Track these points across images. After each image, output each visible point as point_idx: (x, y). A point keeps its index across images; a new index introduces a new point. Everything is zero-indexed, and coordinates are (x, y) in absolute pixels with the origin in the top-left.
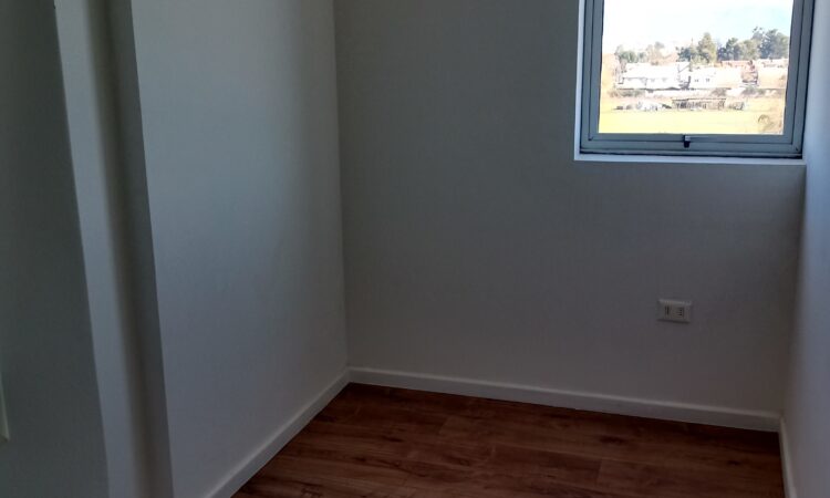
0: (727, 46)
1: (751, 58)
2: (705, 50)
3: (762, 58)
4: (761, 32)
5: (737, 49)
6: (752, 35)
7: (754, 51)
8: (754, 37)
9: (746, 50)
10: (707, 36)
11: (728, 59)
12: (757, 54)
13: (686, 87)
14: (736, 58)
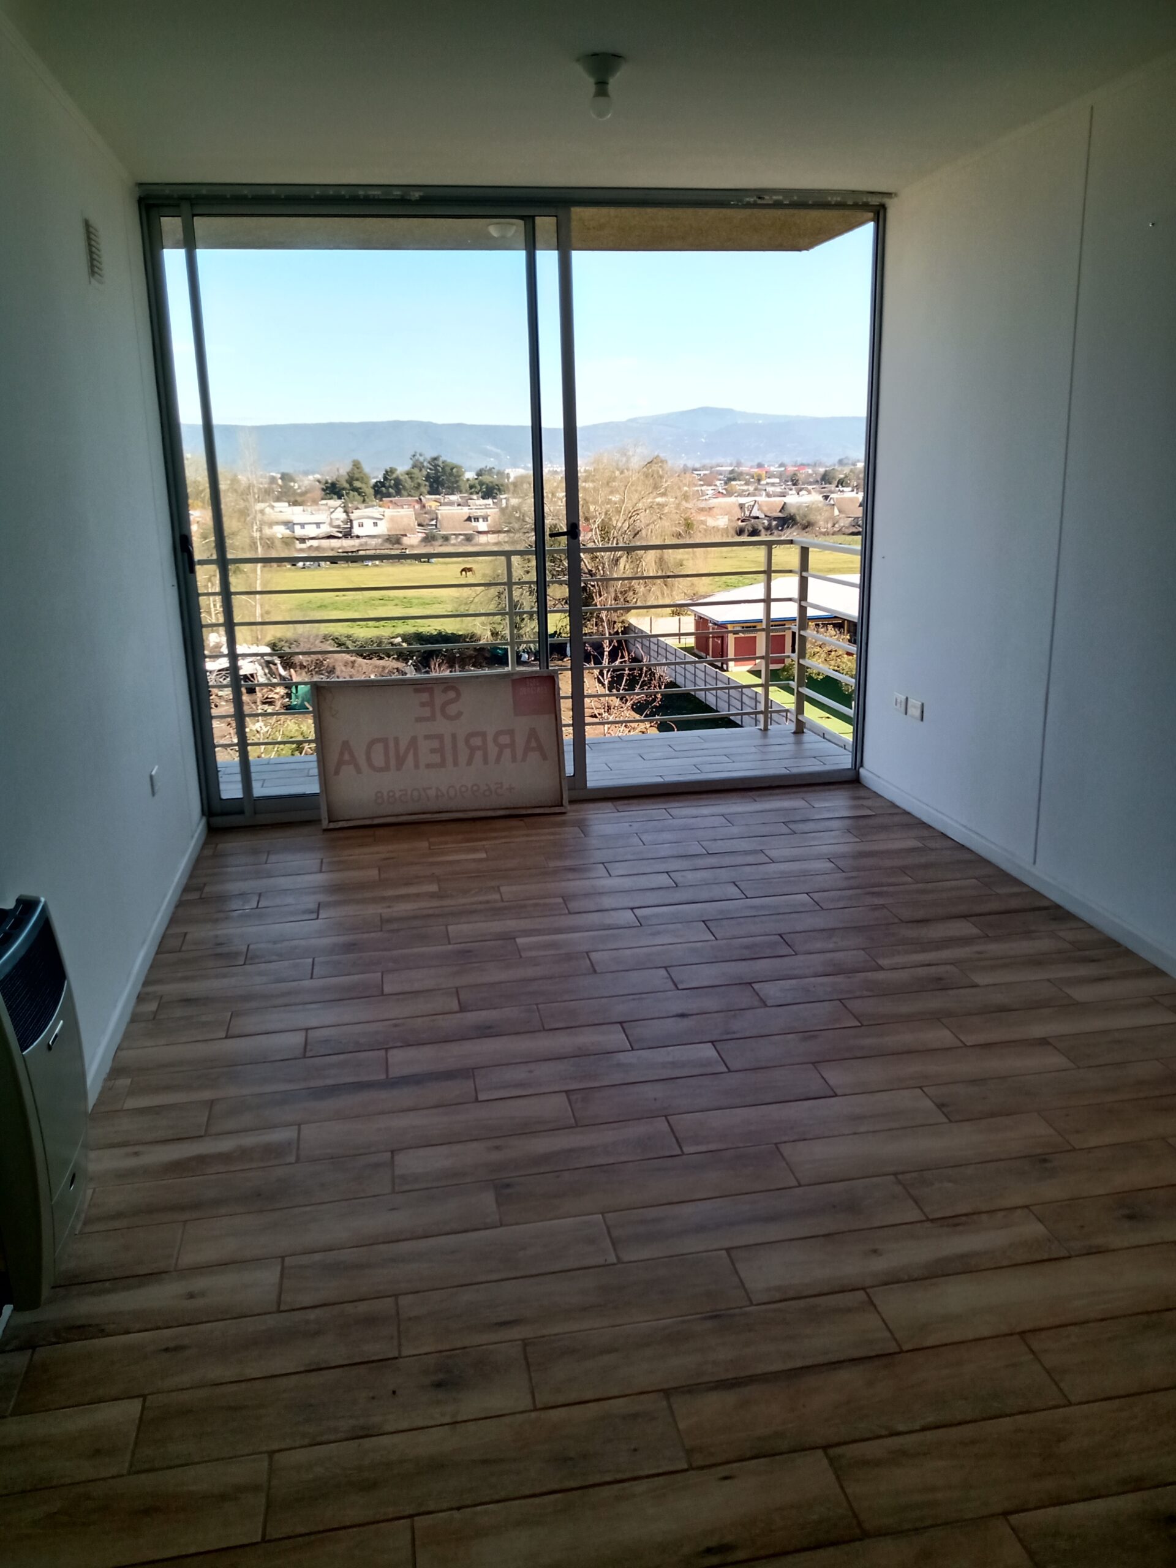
0: (385, 478)
1: (418, 493)
2: (357, 484)
3: (430, 493)
4: (421, 459)
5: (398, 482)
6: (411, 463)
7: (419, 485)
8: (414, 466)
9: (409, 484)
10: (357, 465)
11: (389, 495)
12: (424, 489)
13: (348, 534)
14: (398, 493)
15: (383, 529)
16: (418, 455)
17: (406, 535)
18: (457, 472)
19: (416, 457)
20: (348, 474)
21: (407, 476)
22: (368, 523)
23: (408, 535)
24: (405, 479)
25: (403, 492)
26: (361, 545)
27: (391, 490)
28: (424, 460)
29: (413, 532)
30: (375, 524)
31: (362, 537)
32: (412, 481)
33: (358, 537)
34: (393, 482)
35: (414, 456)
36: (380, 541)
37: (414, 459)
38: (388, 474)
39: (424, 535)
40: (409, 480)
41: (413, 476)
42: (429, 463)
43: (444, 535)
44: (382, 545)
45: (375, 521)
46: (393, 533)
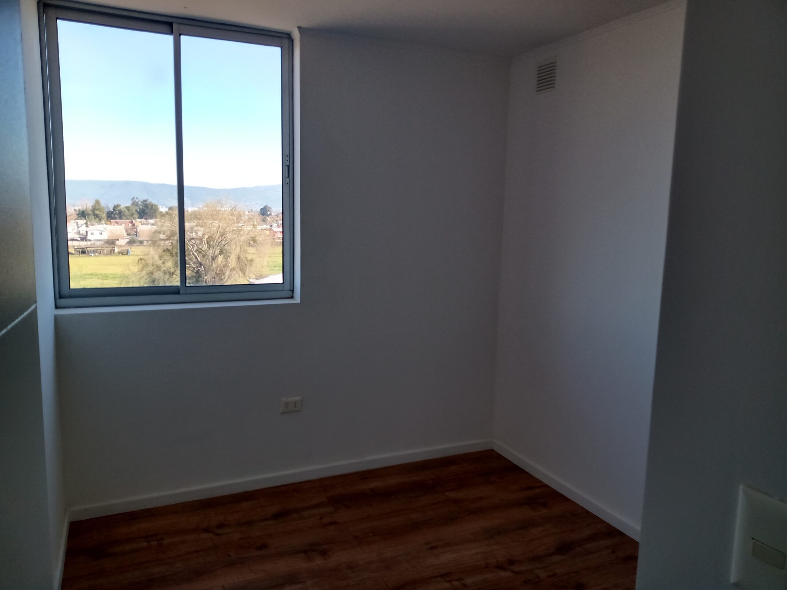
15: (105, 236)
16: (135, 198)
17: (118, 240)
18: (155, 208)
19: (134, 200)
20: (92, 206)
21: (126, 209)
22: (97, 233)
23: (119, 240)
24: (125, 210)
25: (123, 217)
26: (91, 244)
27: (116, 216)
28: (139, 201)
29: (123, 238)
30: (101, 234)
31: (92, 240)
32: (129, 212)
33: (90, 240)
34: (117, 212)
35: (133, 199)
36: (103, 242)
37: (133, 200)
38: (115, 208)
39: (128, 240)
40: (127, 211)
41: (129, 209)
42: (141, 202)
43: (140, 240)
44: (103, 245)
45: (101, 232)
46: (111, 238)
